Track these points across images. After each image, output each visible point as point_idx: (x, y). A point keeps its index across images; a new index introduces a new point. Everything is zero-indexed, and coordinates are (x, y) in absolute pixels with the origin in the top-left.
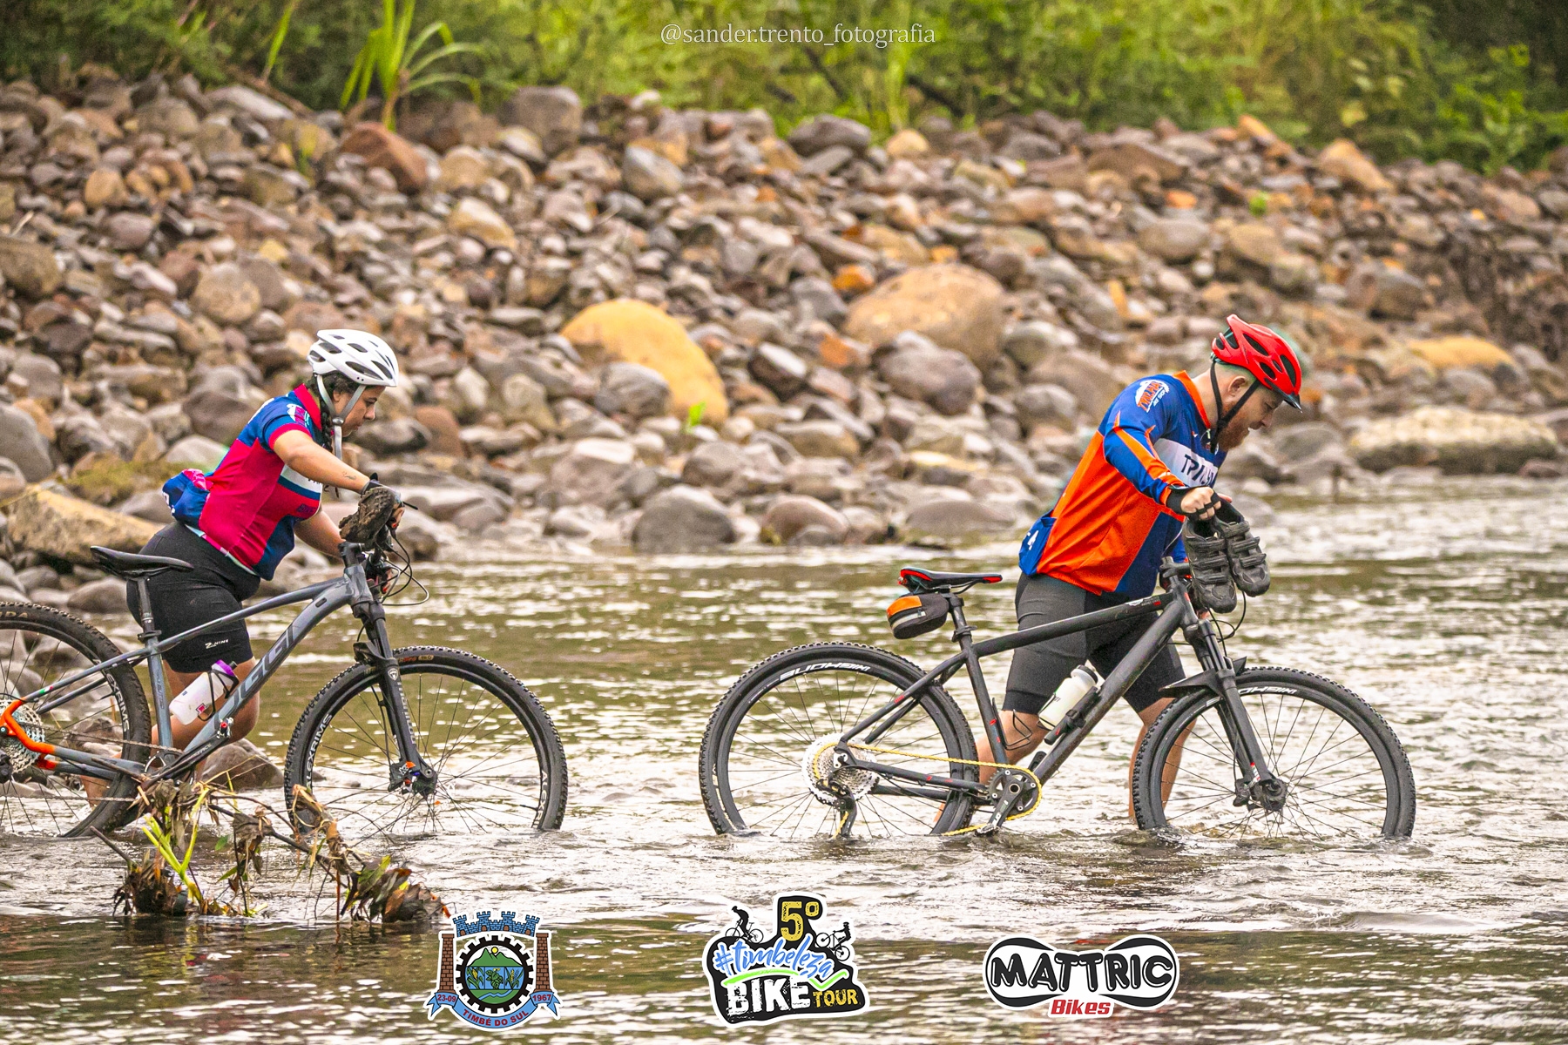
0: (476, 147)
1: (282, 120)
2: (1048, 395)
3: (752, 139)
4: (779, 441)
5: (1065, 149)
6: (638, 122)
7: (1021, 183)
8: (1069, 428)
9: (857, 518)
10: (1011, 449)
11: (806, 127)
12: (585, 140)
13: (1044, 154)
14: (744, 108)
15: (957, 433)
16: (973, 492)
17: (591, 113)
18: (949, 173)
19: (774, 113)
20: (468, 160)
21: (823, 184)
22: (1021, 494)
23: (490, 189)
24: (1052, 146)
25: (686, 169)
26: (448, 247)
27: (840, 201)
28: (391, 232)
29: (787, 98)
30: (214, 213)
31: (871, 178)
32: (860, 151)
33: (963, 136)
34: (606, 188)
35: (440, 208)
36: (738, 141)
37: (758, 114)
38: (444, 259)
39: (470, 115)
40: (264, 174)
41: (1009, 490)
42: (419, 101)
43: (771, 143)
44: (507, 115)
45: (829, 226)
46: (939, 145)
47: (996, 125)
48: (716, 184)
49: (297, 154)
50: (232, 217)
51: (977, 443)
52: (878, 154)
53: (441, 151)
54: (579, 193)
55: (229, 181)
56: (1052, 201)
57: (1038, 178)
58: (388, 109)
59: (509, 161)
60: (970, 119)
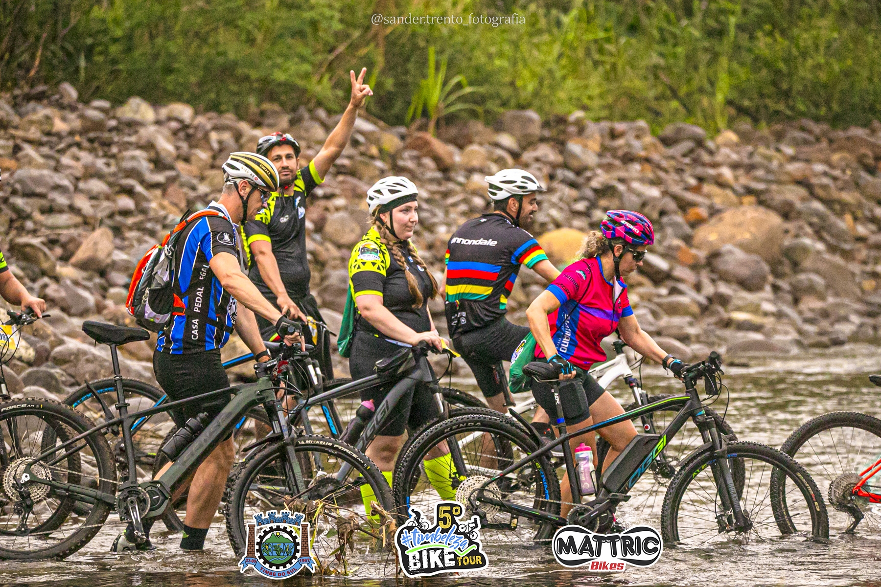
0: (481, 144)
1: (372, 133)
2: (810, 280)
3: (638, 137)
4: (654, 307)
5: (818, 140)
6: (572, 129)
7: (793, 159)
8: (822, 297)
9: (699, 349)
10: (788, 310)
11: (668, 130)
12: (543, 140)
13: (806, 142)
14: (633, 119)
15: (756, 301)
16: (765, 334)
17: (546, 124)
18: (751, 155)
19: (651, 123)
20: (476, 152)
21: (678, 161)
22: (793, 335)
23: (489, 168)
24: (811, 138)
25: (600, 155)
26: (465, 201)
27: (688, 171)
28: (433, 193)
29: (658, 114)
30: (334, 184)
31: (706, 158)
32: (700, 143)
33: (759, 134)
34: (554, 166)
35: (461, 179)
36: (631, 138)
37: (642, 123)
38: (463, 207)
39: (478, 127)
40: (362, 162)
41: (786, 333)
42: (450, 120)
43: (648, 139)
44: (498, 126)
45: (682, 185)
46: (746, 139)
47: (778, 127)
48: (617, 163)
49: (381, 151)
50: (345, 186)
51: (768, 307)
52: (710, 144)
53: (461, 147)
54: (539, 169)
55: (343, 166)
56: (811, 169)
57: (802, 156)
58: (432, 125)
59: (500, 152)
60: (763, 124)
